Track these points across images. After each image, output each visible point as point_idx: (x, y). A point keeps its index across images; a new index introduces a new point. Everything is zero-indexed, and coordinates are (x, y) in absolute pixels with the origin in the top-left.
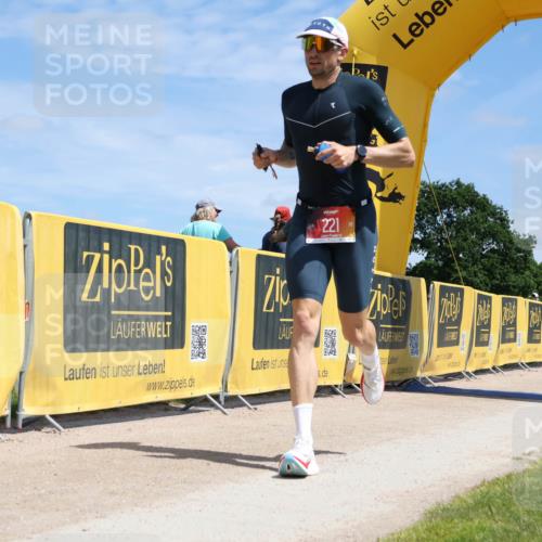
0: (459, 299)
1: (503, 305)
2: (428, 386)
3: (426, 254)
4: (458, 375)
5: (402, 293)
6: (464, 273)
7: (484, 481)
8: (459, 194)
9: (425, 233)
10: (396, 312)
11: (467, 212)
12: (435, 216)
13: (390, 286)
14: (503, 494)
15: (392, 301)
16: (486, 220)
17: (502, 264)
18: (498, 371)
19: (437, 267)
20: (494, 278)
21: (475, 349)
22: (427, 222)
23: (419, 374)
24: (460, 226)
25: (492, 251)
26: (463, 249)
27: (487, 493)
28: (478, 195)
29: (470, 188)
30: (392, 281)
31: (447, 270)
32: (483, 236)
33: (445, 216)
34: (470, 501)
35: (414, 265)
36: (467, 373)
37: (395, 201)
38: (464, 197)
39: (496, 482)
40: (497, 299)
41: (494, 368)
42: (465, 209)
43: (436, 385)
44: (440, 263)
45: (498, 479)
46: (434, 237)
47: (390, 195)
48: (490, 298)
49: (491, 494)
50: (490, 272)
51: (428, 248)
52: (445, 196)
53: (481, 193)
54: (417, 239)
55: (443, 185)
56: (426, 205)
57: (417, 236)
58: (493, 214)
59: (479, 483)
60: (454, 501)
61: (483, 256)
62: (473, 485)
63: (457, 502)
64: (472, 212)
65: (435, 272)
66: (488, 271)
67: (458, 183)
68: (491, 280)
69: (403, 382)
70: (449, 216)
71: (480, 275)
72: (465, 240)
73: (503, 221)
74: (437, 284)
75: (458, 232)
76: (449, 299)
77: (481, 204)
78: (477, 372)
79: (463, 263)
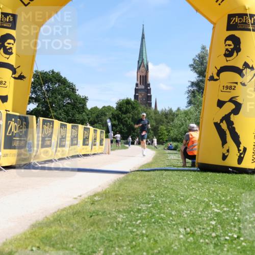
0: (51, 126)
1: (72, 128)
2: (36, 166)
3: (37, 105)
4: (51, 161)
5: (24, 123)
6: (55, 114)
7: (59, 210)
8: (53, 77)
9: (37, 95)
10: (21, 132)
11: (57, 85)
12: (42, 87)
13: (18, 120)
14: (67, 215)
15: (19, 127)
16: (66, 89)
17: (73, 109)
18: (69, 159)
19: (43, 111)
20: (69, 116)
21: (58, 149)
22: (38, 89)
23: (32, 161)
24: (54, 91)
25: (68, 103)
26: (55, 102)
27: (59, 215)
28: (62, 77)
29: (58, 74)
30: (20, 117)
31: (47, 112)
32: (64, 97)
33: (46, 87)
34: (52, 219)
35: (31, 109)
36: (55, 160)
37: (21, 79)
38: (55, 78)
39: (64, 209)
40: (69, 125)
41: (67, 157)
42: (56, 83)
43: (40, 166)
44: (44, 109)
45: (65, 208)
46: (41, 97)
47: (19, 76)
48: (66, 125)
49: (62, 215)
50: (67, 113)
51: (38, 101)
52: (46, 77)
53: (63, 77)
54: (33, 98)
55: (46, 72)
56: (37, 82)
57: (33, 96)
58: (69, 87)
59: (57, 210)
60: (44, 220)
61: (64, 106)
62: (54, 211)
63: (46, 220)
64: (59, 85)
65: (42, 113)
66: (66, 112)
67: (53, 72)
68: (67, 117)
69: (24, 165)
70: (48, 87)
71: (62, 114)
72: (56, 98)
73: (74, 90)
74: (41, 119)
75: (52, 94)
76: (47, 125)
77: (63, 82)
78: (60, 159)
79: (55, 109)
